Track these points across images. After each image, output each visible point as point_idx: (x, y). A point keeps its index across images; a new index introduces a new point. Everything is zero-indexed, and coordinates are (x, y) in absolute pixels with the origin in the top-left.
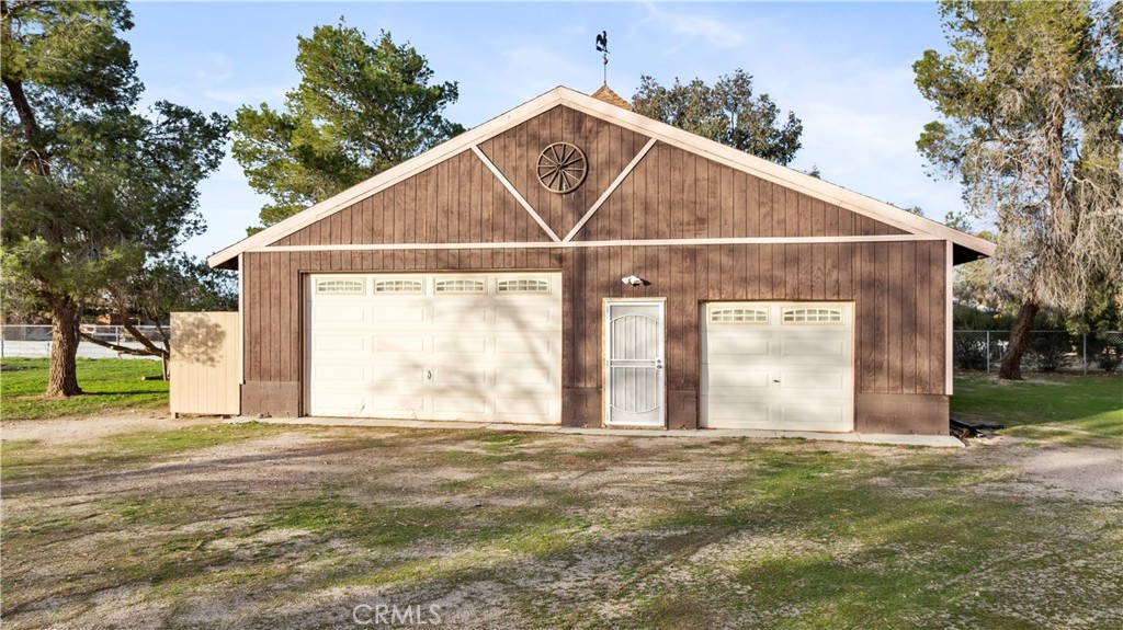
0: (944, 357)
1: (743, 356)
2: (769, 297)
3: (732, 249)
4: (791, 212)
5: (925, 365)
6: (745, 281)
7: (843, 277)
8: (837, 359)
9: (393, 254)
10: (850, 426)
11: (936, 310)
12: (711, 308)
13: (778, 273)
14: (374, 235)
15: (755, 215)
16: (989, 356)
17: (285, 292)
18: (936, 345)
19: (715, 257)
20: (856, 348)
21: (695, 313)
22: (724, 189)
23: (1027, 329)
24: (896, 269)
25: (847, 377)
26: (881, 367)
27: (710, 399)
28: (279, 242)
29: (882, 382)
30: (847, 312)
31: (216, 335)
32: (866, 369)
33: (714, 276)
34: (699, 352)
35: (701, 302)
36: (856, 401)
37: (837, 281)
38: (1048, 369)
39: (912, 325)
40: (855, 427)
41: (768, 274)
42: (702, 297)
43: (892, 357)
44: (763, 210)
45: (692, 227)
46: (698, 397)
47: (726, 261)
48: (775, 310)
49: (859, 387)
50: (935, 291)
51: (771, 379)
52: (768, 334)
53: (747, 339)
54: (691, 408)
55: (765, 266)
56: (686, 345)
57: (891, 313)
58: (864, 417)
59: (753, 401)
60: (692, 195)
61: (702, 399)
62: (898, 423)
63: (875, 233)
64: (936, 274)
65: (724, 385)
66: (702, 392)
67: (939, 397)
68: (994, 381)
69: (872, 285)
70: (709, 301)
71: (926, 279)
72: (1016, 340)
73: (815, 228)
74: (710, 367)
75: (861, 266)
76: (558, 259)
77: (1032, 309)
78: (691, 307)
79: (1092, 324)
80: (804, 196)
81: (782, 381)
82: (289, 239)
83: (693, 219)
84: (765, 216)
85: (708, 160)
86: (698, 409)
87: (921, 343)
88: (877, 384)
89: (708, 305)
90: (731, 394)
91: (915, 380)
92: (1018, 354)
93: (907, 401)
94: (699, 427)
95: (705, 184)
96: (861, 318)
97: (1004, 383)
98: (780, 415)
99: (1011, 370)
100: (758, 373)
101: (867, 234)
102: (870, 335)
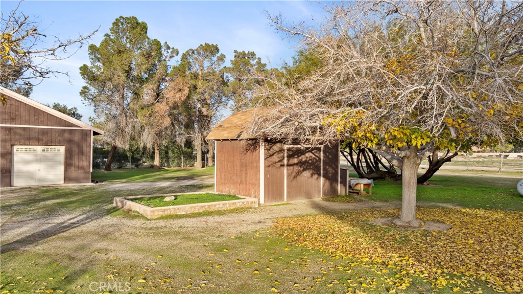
0: (90, 161)
1: (27, 162)
2: (37, 144)
3: (24, 129)
4: (45, 118)
5: (85, 164)
6: (29, 139)
7: (62, 139)
8: (59, 163)
10: (63, 182)
11: (88, 149)
12: (15, 148)
13: (41, 137)
15: (33, 119)
16: (101, 164)
18: (88, 158)
19: (18, 131)
20: (65, 160)
21: (10, 149)
22: (22, 110)
23: (113, 154)
24: (77, 138)
25: (62, 168)
26: (72, 165)
27: (14, 177)
29: (73, 169)
30: (62, 149)
32: (68, 165)
33: (17, 137)
34: (11, 161)
35: (12, 145)
36: (65, 175)
37: (60, 140)
38: (120, 168)
39: (81, 152)
40: (64, 182)
41: (37, 137)
42: (13, 144)
43: (76, 161)
44: (36, 117)
45: (9, 121)
46: (10, 176)
47: (22, 132)
48: (39, 148)
49: (66, 170)
50: (88, 144)
51: (37, 169)
52: (36, 155)
53: (28, 157)
54: (8, 180)
55: (36, 135)
56: (6, 159)
57: (75, 149)
58: (67, 179)
59: (30, 176)
60: (9, 110)
61: (12, 177)
62: (77, 180)
63: (71, 127)
64: (88, 139)
65: (20, 172)
66: (12, 175)
67: (88, 172)
68: (103, 171)
69: (70, 141)
70: (15, 145)
71: (85, 140)
72: (110, 158)
73: (53, 124)
74: (15, 166)
75: (67, 135)
77: (115, 148)
78: (8, 147)
79: (133, 152)
80: (50, 114)
81: (41, 169)
83: (10, 118)
84: (36, 119)
85: (16, 100)
86: (10, 180)
87: (84, 158)
88: (71, 170)
89: (14, 146)
90: (22, 174)
91: (82, 168)
92: (111, 162)
93: (79, 174)
94: (10, 186)
95: (14, 107)
96: (66, 150)
97: (106, 172)
98: (40, 180)
99: (108, 168)
100: (32, 168)
101: (69, 127)
102: (69, 156)
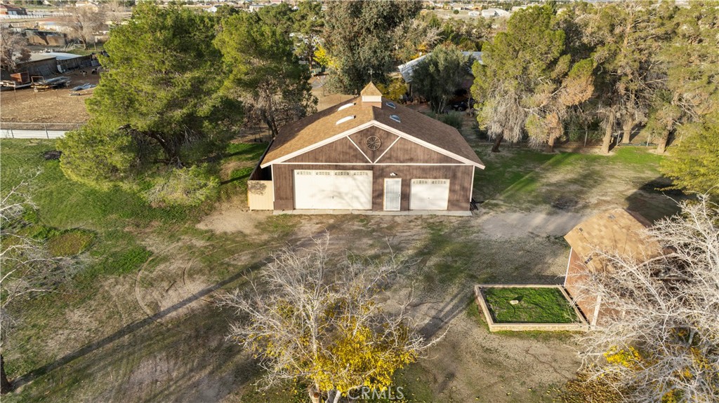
2: (428, 178)
3: (420, 166)
4: (436, 157)
7: (448, 174)
9: (322, 165)
10: (446, 209)
12: (413, 180)
13: (431, 172)
14: (316, 160)
15: (426, 157)
17: (287, 176)
20: (449, 191)
21: (409, 181)
22: (418, 151)
24: (461, 172)
28: (285, 162)
30: (447, 182)
31: (264, 187)
35: (410, 179)
37: (446, 174)
40: (448, 210)
41: (429, 173)
44: (428, 156)
45: (409, 160)
46: (409, 203)
48: (430, 181)
55: (428, 171)
60: (410, 152)
63: (456, 163)
64: (470, 173)
66: (410, 201)
68: (490, 154)
69: (454, 176)
70: (412, 178)
71: (468, 174)
73: (441, 161)
76: (371, 168)
80: (439, 153)
82: (289, 161)
83: (410, 158)
84: (428, 158)
85: (414, 143)
94: (409, 209)
95: (413, 149)
96: (451, 183)
97: (492, 155)
99: (496, 150)
101: (454, 163)
